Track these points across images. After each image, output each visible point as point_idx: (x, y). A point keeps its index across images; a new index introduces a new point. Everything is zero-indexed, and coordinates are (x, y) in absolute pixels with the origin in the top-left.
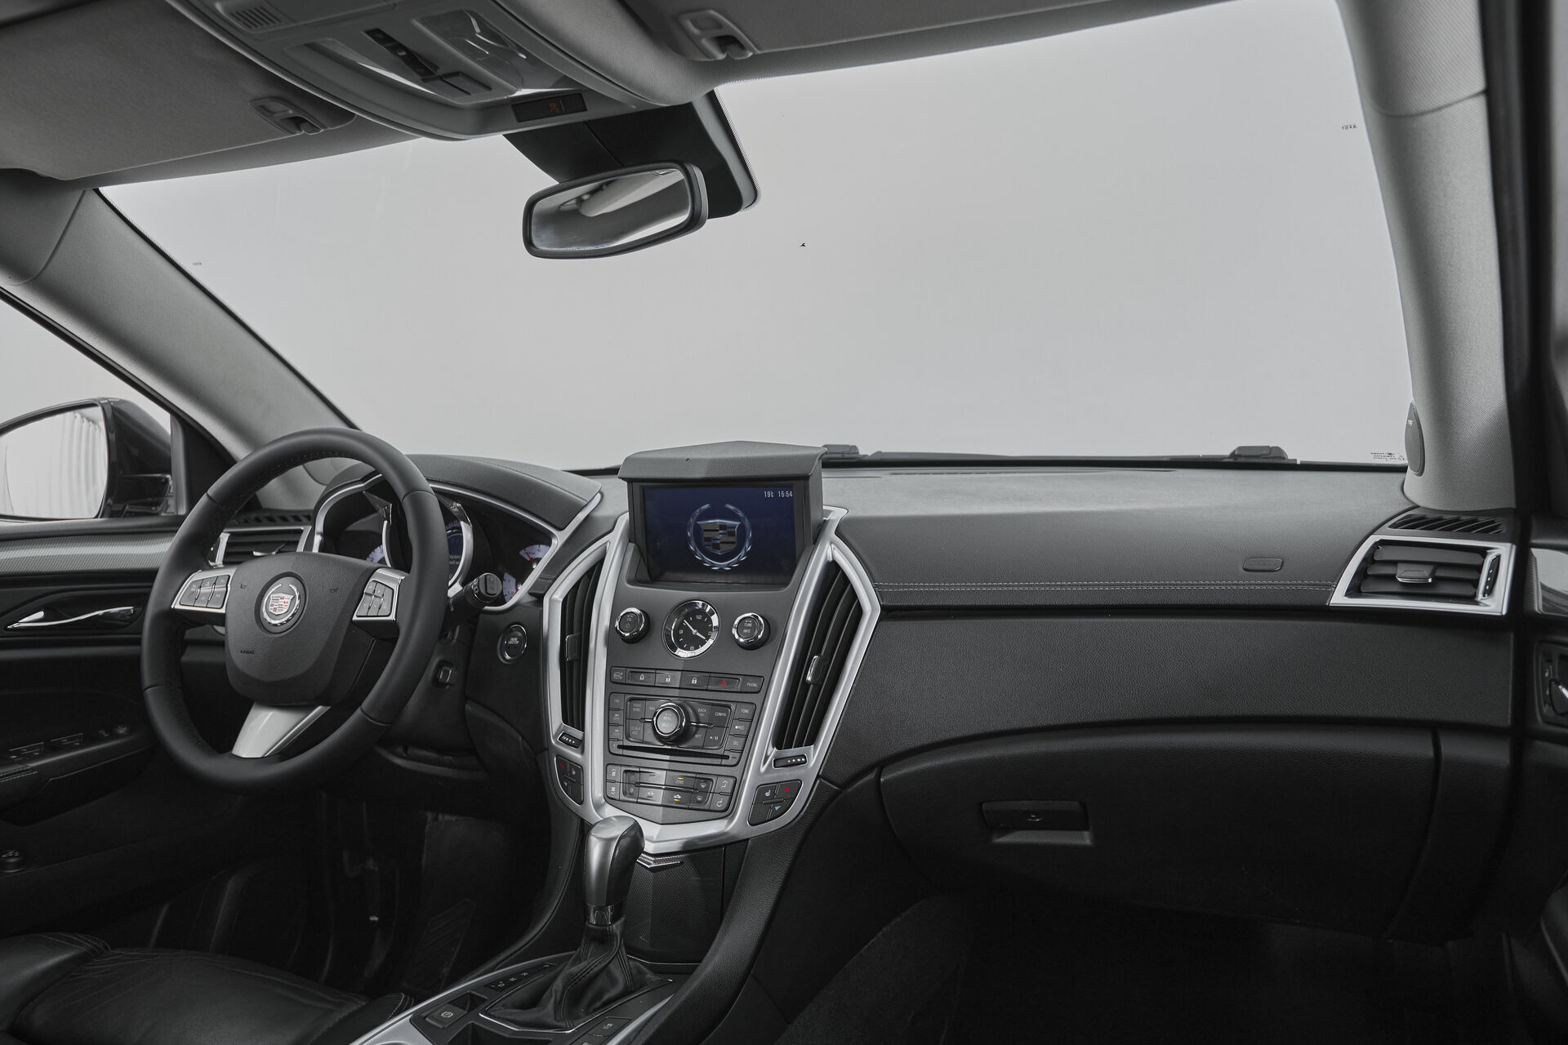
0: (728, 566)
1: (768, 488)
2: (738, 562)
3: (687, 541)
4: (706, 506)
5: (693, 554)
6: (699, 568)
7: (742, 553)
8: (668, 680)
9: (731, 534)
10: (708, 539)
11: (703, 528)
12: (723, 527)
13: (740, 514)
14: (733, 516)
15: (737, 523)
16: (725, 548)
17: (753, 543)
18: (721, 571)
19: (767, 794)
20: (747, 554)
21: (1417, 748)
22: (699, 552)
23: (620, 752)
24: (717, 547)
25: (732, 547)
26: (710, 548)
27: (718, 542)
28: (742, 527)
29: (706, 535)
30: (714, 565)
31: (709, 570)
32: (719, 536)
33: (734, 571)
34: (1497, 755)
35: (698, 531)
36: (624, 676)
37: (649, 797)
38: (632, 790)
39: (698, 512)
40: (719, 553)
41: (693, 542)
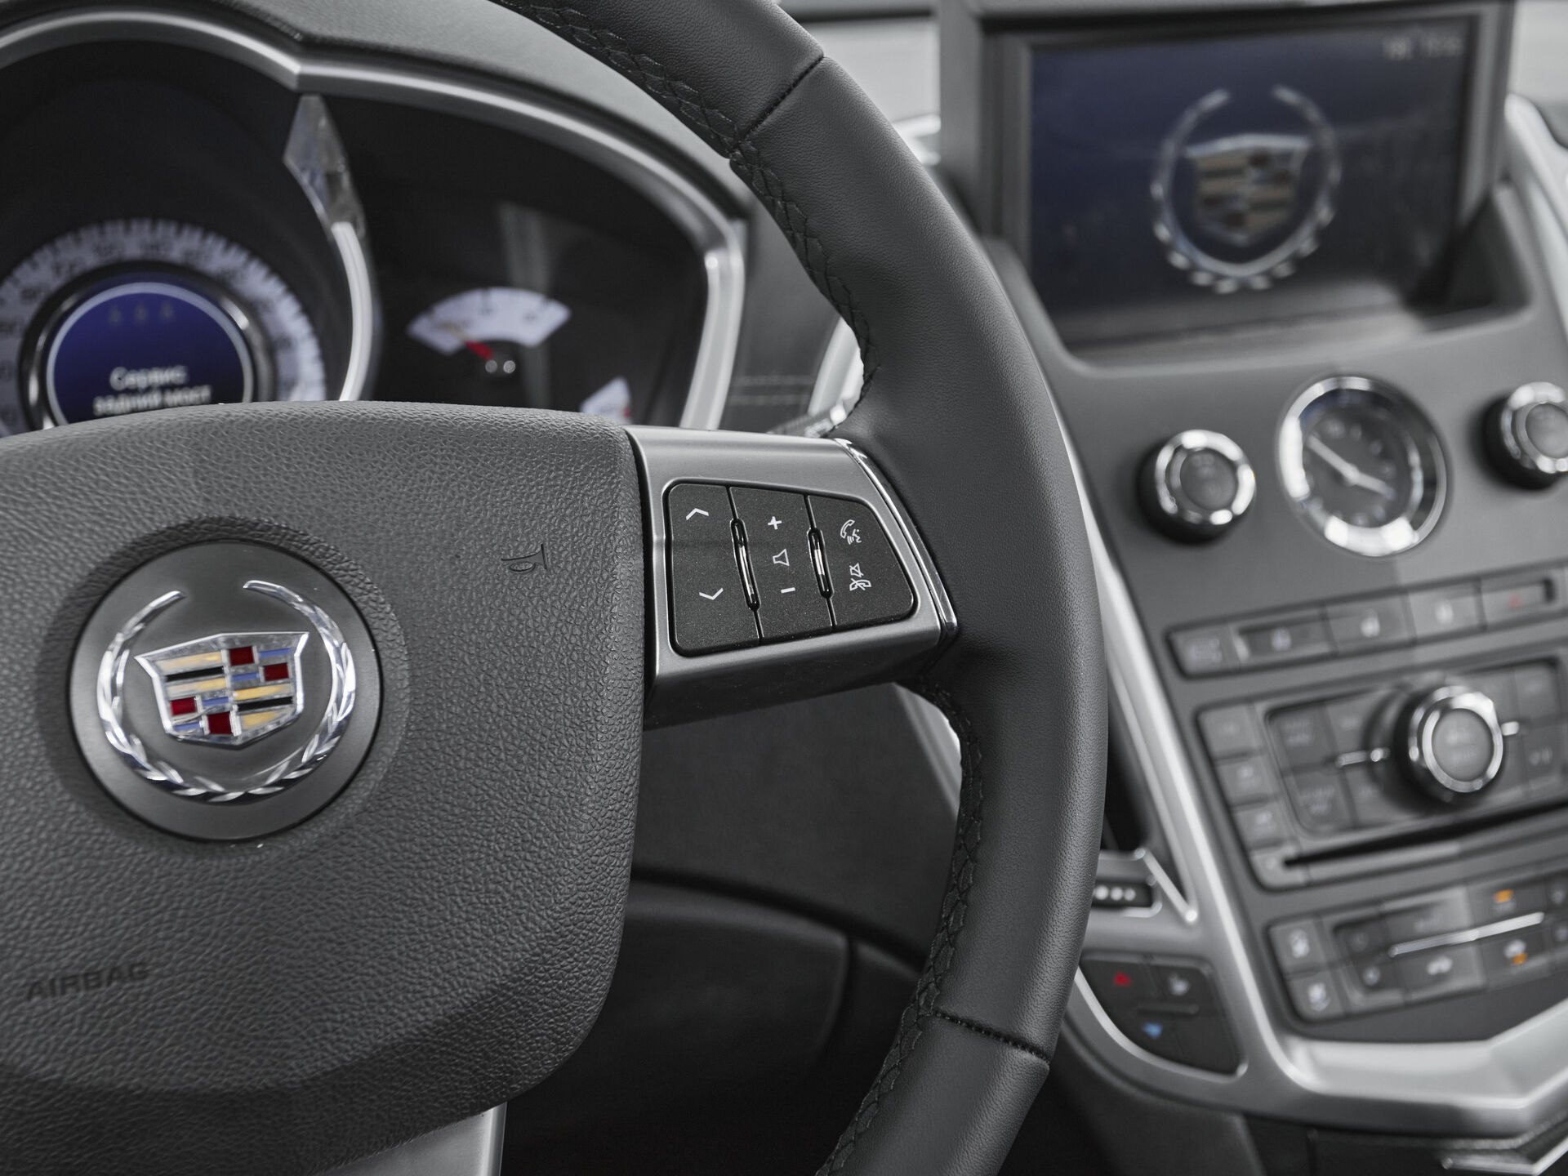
0: (1264, 274)
2: (1292, 259)
3: (1148, 212)
4: (1217, 99)
5: (1162, 250)
6: (1180, 285)
7: (1307, 231)
8: (1371, 628)
9: (1282, 178)
10: (1214, 201)
11: (1203, 166)
12: (1260, 159)
13: (1313, 114)
15: (1299, 146)
16: (1260, 222)
17: (1340, 201)
18: (1244, 290)
20: (1322, 234)
22: (1183, 244)
23: (1298, 876)
24: (1235, 220)
25: (1281, 215)
26: (1215, 229)
27: (1242, 205)
28: (1314, 159)
29: (1210, 187)
30: (1219, 277)
31: (1207, 292)
32: (1248, 188)
33: (1278, 284)
35: (1185, 175)
36: (1227, 649)
37: (1441, 977)
38: (1372, 976)
39: (1189, 119)
40: (1240, 238)
41: (1167, 214)
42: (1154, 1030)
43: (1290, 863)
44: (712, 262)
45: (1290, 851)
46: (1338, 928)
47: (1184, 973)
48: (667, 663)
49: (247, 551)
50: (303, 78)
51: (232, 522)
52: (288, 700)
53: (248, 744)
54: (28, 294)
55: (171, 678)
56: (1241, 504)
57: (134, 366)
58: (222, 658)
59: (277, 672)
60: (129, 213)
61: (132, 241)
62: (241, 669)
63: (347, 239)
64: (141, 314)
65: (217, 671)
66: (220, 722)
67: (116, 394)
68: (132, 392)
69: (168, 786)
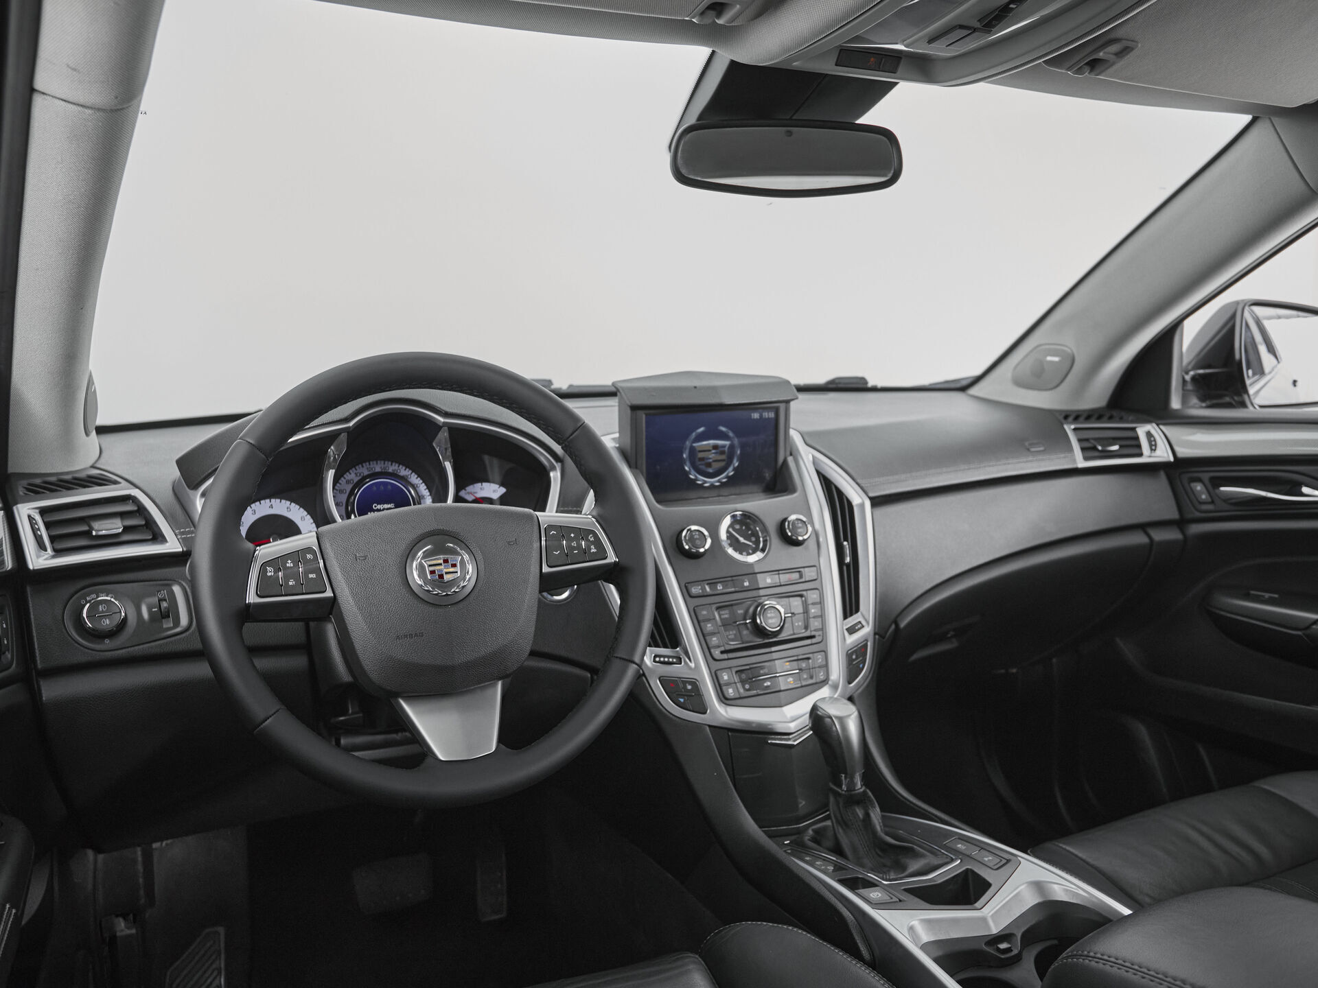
0: (718, 481)
1: (755, 410)
2: (727, 477)
3: (682, 462)
4: (702, 429)
5: (687, 474)
6: (693, 485)
7: (731, 468)
8: (746, 584)
9: (723, 453)
10: (702, 459)
11: (698, 449)
12: (715, 447)
13: (731, 434)
14: (723, 436)
15: (727, 443)
16: (716, 466)
17: (741, 459)
19: (854, 657)
20: (735, 469)
21: (1138, 539)
22: (693, 472)
23: (725, 656)
24: (709, 465)
25: (723, 464)
26: (703, 467)
27: (711, 460)
28: (732, 447)
29: (701, 455)
30: (705, 482)
31: (701, 486)
32: (712, 456)
33: (723, 485)
34: (1172, 535)
35: (693, 451)
36: (703, 589)
37: (768, 687)
38: (747, 686)
39: (694, 435)
40: (710, 470)
41: (688, 463)
42: (682, 700)
43: (722, 652)
44: (552, 474)
45: (723, 649)
46: (737, 672)
47: (690, 683)
48: (546, 569)
49: (446, 537)
50: (444, 422)
51: (443, 530)
52: (457, 572)
53: (447, 582)
54: (348, 482)
55: (430, 566)
56: (707, 546)
57: (379, 503)
58: (441, 561)
59: (454, 565)
60: (377, 459)
61: (378, 467)
62: (446, 564)
63: (448, 466)
64: (382, 488)
65: (441, 564)
66: (441, 576)
67: (374, 511)
68: (379, 510)
69: (428, 591)
